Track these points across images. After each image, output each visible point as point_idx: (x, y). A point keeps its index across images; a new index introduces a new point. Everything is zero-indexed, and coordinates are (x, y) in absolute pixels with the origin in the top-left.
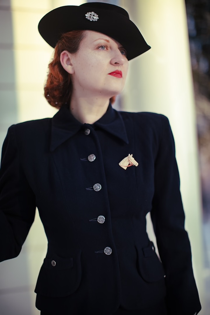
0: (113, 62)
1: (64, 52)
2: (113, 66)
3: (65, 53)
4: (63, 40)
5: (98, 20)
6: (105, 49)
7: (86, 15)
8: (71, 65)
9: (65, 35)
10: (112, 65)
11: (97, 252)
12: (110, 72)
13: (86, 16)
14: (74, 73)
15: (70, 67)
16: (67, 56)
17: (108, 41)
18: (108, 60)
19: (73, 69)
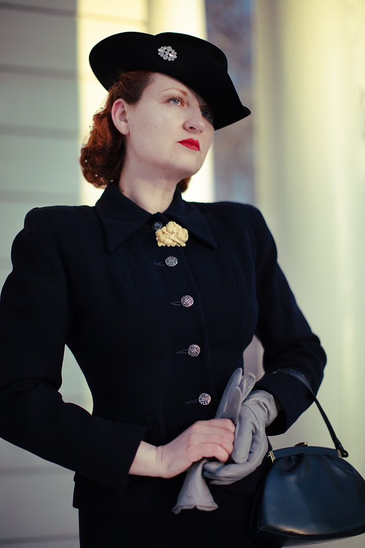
0: (188, 126)
1: (120, 100)
2: (187, 132)
3: (119, 103)
4: (121, 83)
5: (175, 59)
6: (179, 104)
7: (159, 50)
8: (126, 121)
9: (124, 75)
10: (185, 131)
11: (188, 403)
12: (181, 140)
13: (158, 52)
14: (129, 133)
15: (123, 123)
16: (123, 107)
17: (185, 94)
18: (181, 122)
19: (127, 127)
